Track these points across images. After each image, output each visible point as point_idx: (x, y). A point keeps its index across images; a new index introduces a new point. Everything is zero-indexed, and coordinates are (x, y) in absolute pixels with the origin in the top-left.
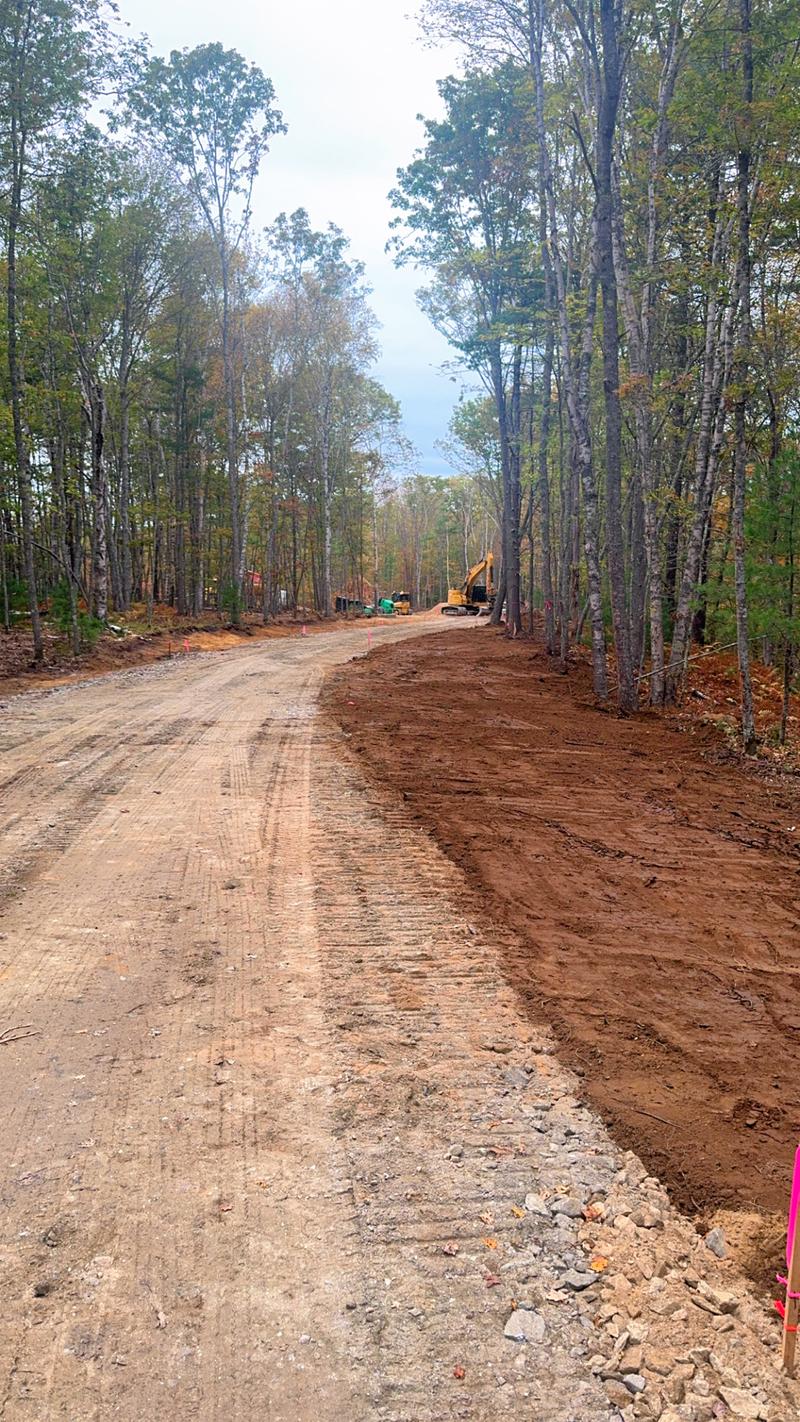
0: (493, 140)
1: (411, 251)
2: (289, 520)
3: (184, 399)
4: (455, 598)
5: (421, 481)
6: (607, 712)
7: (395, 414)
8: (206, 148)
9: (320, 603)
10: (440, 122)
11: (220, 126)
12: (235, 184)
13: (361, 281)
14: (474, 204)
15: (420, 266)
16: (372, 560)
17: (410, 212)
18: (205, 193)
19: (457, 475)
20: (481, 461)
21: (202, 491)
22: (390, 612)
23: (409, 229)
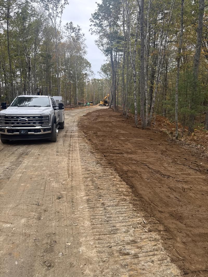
0: (111, 8)
1: (94, 31)
2: (69, 87)
3: (47, 61)
4: (101, 103)
5: (95, 79)
6: (139, 128)
7: (90, 66)
8: (52, 7)
9: (75, 103)
10: (100, 4)
11: (55, 3)
12: (58, 15)
13: (84, 38)
14: (107, 22)
15: (96, 35)
16: (86, 95)
17: (94, 23)
18: (51, 17)
19: (102, 78)
20: (107, 76)
21: (51, 80)
22: (89, 105)
23: (94, 27)
